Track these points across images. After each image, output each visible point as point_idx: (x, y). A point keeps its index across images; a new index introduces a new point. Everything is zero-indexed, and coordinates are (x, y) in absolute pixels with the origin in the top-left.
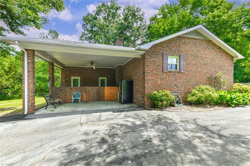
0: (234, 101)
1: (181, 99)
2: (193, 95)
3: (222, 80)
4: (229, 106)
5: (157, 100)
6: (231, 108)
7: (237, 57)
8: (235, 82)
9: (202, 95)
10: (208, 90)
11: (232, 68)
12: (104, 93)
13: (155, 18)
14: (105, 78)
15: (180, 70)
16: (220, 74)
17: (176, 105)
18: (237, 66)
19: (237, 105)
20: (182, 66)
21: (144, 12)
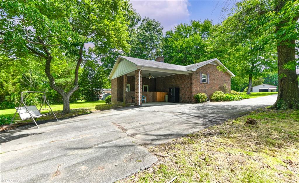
0: (232, 98)
1: (209, 99)
2: (214, 96)
3: (226, 88)
4: (230, 101)
5: (199, 98)
6: (231, 102)
7: (232, 75)
8: (231, 90)
9: (219, 96)
10: (221, 93)
11: (230, 82)
12: (156, 96)
13: (171, 33)
14: (147, 86)
15: (207, 82)
16: (225, 85)
17: (207, 101)
18: (232, 81)
19: (234, 100)
20: (208, 80)
21: (163, 27)
